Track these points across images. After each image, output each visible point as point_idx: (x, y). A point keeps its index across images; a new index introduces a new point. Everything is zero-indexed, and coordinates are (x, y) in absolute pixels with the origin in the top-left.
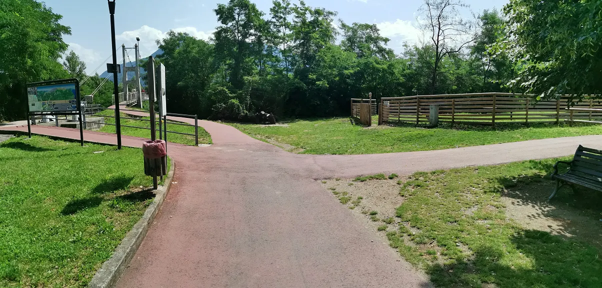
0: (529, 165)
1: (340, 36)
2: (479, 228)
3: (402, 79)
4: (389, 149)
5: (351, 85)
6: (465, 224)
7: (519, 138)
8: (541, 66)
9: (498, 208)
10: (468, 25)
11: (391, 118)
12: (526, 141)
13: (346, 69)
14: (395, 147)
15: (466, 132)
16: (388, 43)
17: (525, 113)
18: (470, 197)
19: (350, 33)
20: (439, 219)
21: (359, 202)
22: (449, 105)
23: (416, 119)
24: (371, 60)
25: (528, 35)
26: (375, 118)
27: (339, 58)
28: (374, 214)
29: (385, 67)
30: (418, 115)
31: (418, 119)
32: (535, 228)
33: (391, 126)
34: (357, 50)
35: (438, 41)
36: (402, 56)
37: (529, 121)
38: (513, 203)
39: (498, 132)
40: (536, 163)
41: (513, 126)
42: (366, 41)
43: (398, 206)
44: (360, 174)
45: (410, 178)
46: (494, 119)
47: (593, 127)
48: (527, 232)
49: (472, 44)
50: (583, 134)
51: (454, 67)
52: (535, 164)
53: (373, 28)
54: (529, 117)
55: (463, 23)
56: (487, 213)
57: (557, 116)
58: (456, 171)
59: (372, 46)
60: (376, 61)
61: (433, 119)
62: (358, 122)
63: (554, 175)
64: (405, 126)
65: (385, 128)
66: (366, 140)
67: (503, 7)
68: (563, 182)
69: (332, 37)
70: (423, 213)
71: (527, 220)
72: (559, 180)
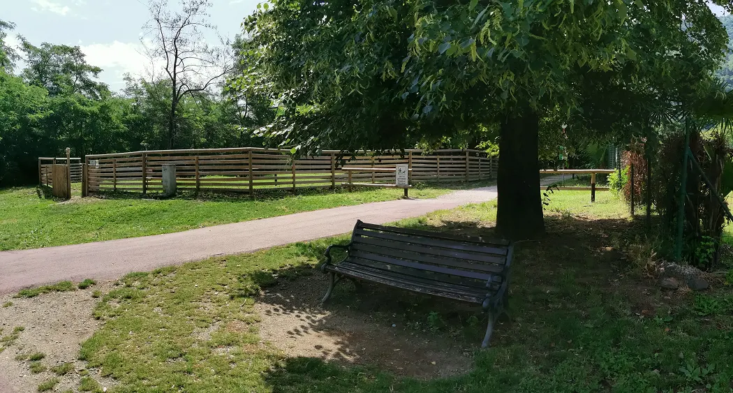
0: (294, 250)
1: (22, 61)
2: (217, 362)
3: (123, 128)
4: (91, 235)
5: (41, 137)
6: (196, 358)
7: (283, 210)
8: (303, 110)
9: (248, 324)
10: (215, 54)
11: (104, 186)
12: (294, 215)
13: (31, 112)
14: (104, 232)
15: (216, 203)
16: (99, 74)
17: (292, 175)
18: (211, 308)
19: (38, 59)
20: (155, 355)
21: (15, 338)
22: (192, 165)
23: (142, 187)
24: (71, 99)
25: (278, 63)
26: (76, 188)
27: (19, 96)
28: (39, 357)
29: (95, 109)
30: (145, 179)
31: (144, 186)
32: (302, 354)
33: (102, 198)
34: (50, 84)
35: (175, 74)
36: (123, 93)
37: (297, 186)
38: (268, 312)
39: (257, 202)
40: (305, 246)
41: (276, 194)
42: (64, 71)
43: (85, 339)
44: (29, 284)
45: (117, 285)
46: (251, 184)
47: (378, 191)
48: (290, 361)
49: (221, 79)
50: (365, 201)
51: (201, 112)
52: (303, 247)
53: (75, 52)
54: (296, 180)
55: (209, 50)
56: (232, 334)
57: (332, 179)
58: (194, 265)
59: (74, 78)
60: (80, 101)
61: (169, 185)
62: (50, 194)
63: (326, 266)
64: (125, 198)
65: (92, 202)
66: (57, 224)
67: (244, 21)
68: (339, 275)
69: (7, 61)
70: (128, 346)
71: (291, 342)
72: (334, 273)
